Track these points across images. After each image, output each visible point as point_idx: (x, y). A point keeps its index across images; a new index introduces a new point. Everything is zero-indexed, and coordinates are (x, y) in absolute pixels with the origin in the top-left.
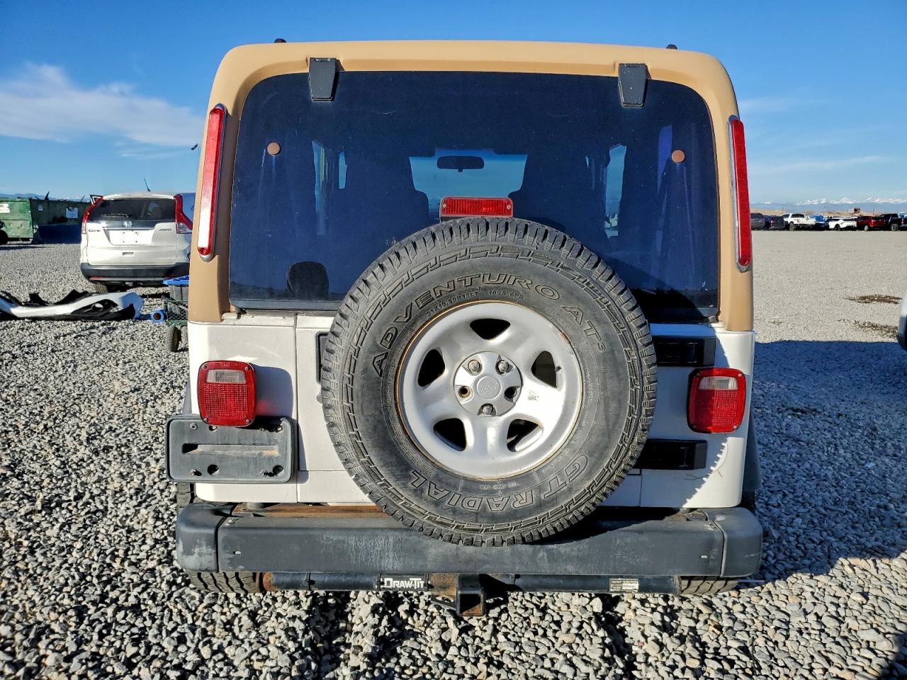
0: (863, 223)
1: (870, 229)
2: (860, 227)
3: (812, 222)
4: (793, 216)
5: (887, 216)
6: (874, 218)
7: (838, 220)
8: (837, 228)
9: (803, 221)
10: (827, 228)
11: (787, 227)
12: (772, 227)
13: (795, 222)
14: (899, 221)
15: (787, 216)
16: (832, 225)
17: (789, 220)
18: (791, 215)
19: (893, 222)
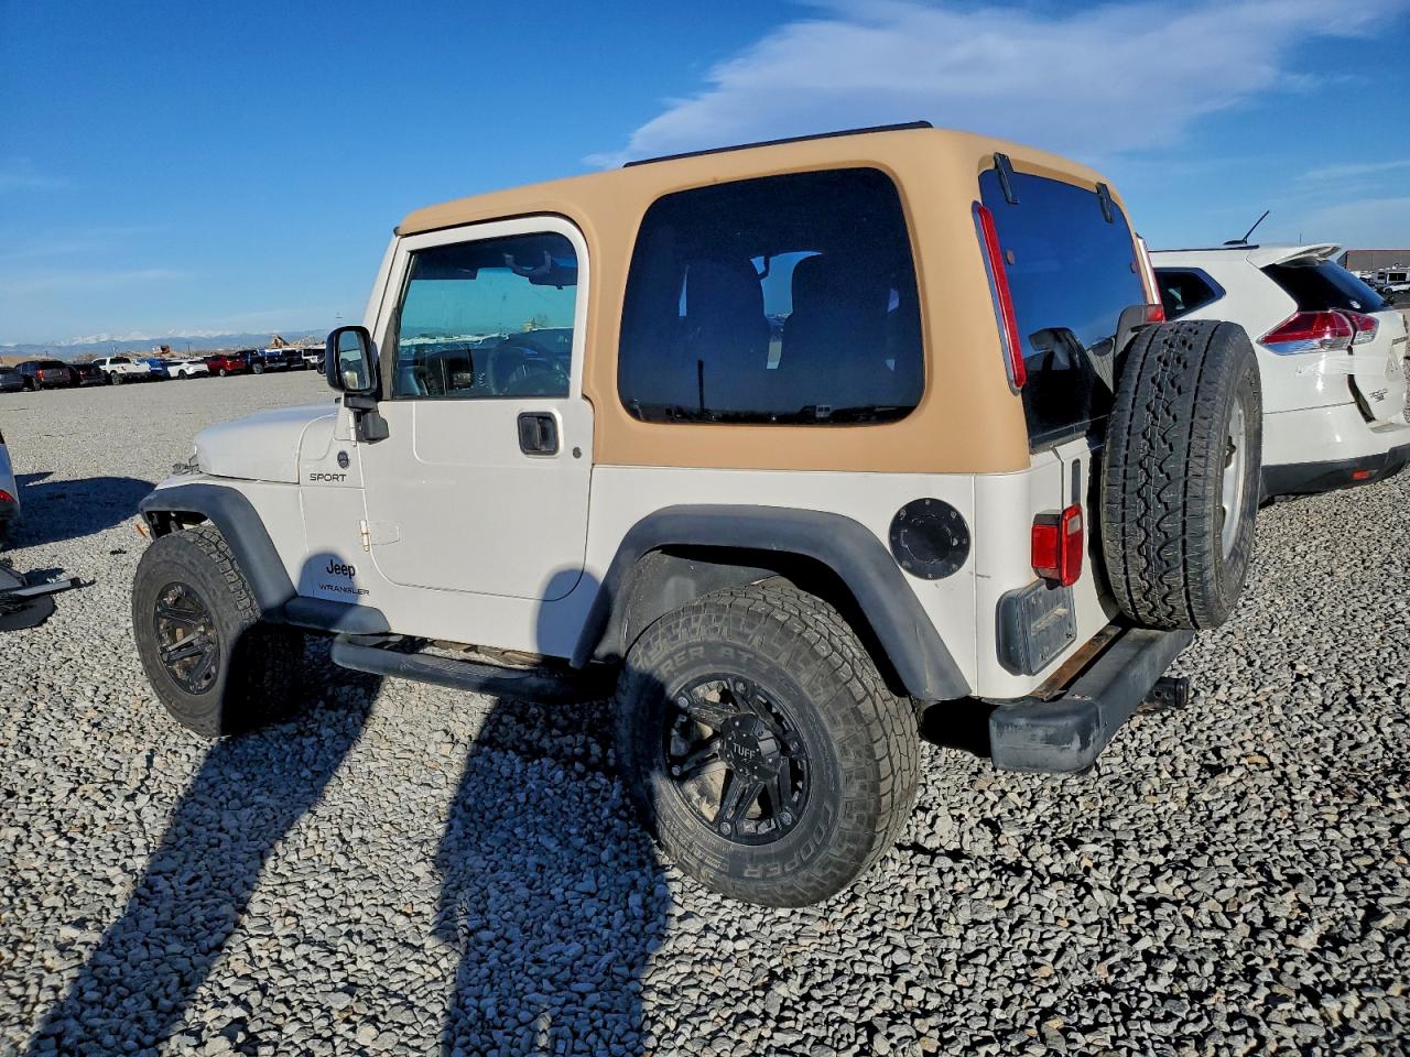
0: (218, 365)
1: (228, 374)
2: (213, 373)
3: (145, 368)
4: (112, 362)
5: (244, 354)
6: (230, 358)
7: (180, 363)
8: (182, 375)
9: (131, 368)
10: (167, 377)
11: (108, 380)
12: (84, 382)
13: (120, 371)
14: (260, 360)
15: (103, 362)
16: (173, 371)
17: (108, 368)
18: (108, 360)
19: (254, 361)
